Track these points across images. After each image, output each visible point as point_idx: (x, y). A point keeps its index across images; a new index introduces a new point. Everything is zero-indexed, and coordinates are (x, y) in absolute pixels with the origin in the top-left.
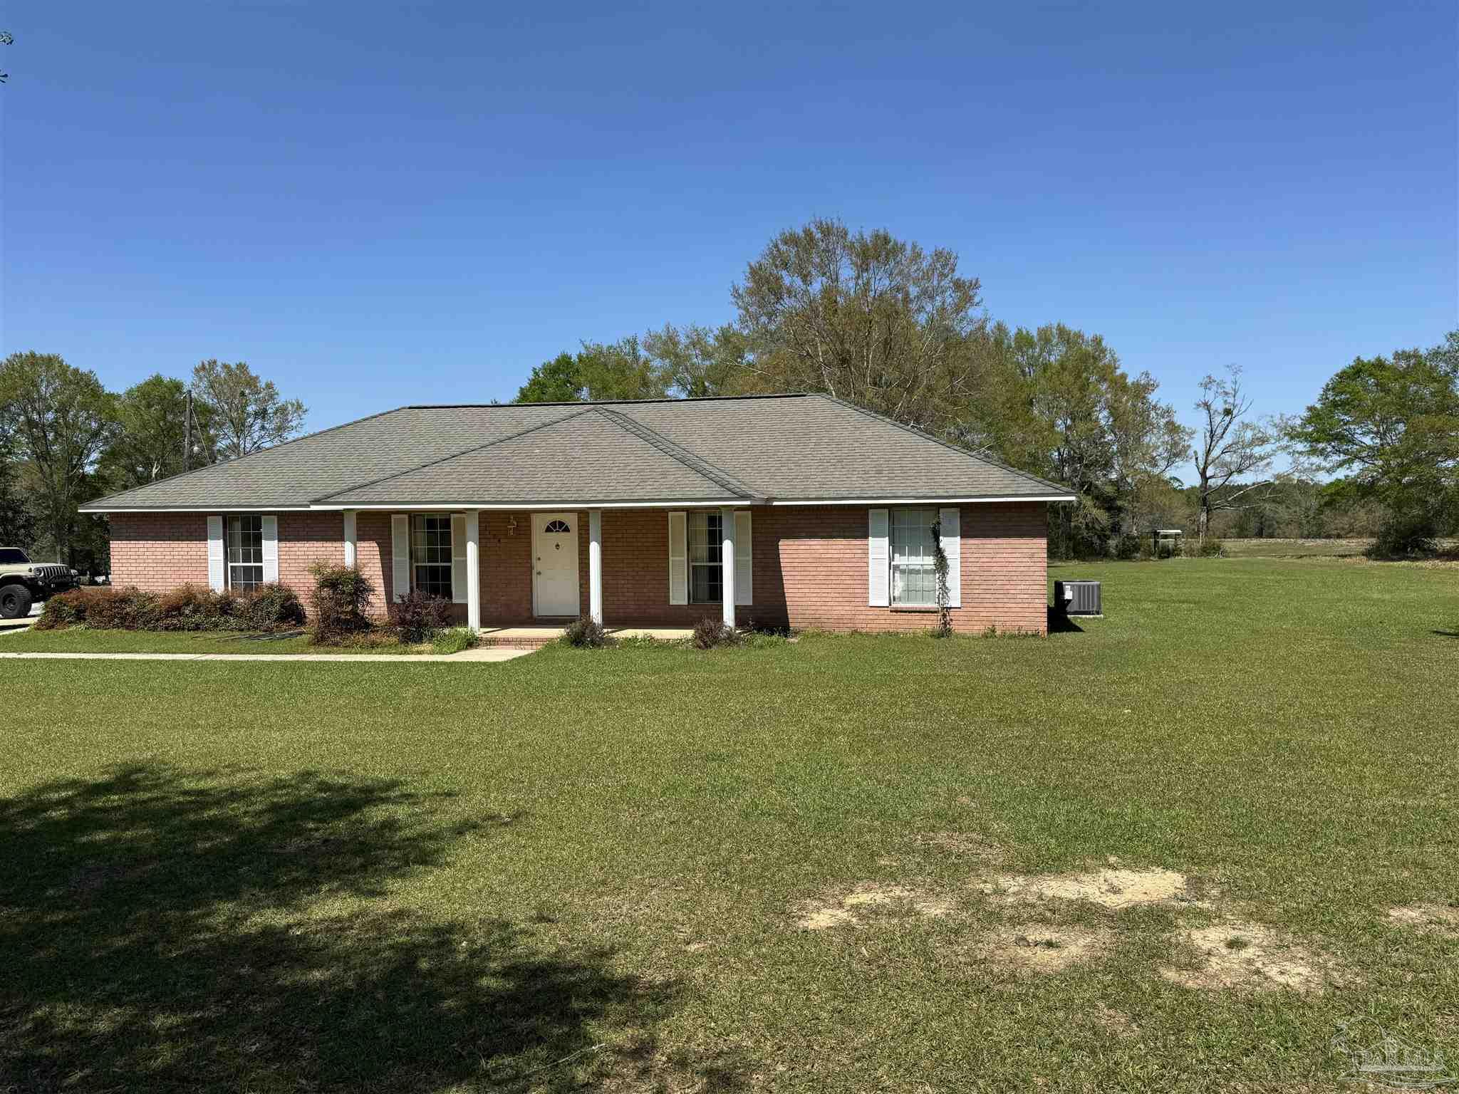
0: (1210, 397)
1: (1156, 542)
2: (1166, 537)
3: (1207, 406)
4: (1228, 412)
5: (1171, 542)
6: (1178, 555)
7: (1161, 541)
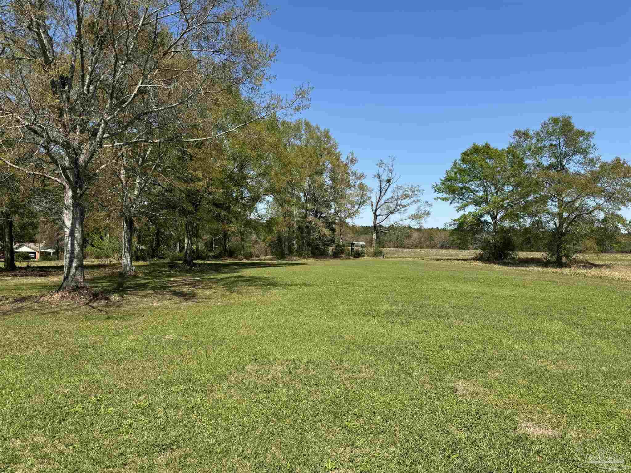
0: (381, 172)
1: (352, 249)
2: (357, 246)
3: (379, 176)
4: (389, 181)
5: (360, 249)
6: (363, 256)
7: (355, 248)
